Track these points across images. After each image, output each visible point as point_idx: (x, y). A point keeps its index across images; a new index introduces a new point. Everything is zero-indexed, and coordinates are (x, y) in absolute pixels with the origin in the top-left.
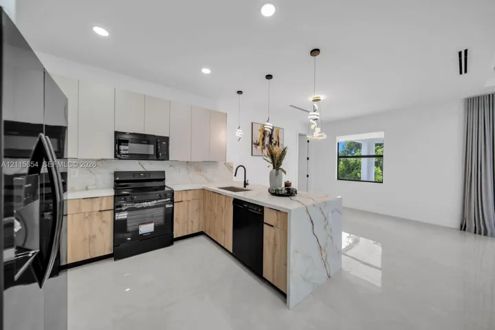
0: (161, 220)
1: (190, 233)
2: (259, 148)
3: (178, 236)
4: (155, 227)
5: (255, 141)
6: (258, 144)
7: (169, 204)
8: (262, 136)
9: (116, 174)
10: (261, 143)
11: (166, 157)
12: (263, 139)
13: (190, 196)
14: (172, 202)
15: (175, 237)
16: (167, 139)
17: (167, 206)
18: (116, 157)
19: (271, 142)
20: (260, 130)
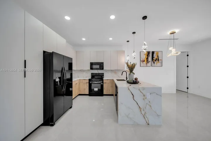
0: (100, 88)
1: (109, 94)
2: (145, 63)
3: (105, 94)
4: (98, 89)
5: (142, 60)
6: (144, 61)
7: (102, 83)
8: (147, 57)
9: (92, 74)
10: (146, 60)
11: (103, 69)
12: (147, 58)
13: (109, 82)
14: (103, 83)
15: (104, 94)
16: (103, 63)
17: (101, 84)
18: (91, 69)
19: (152, 59)
20: (145, 54)
